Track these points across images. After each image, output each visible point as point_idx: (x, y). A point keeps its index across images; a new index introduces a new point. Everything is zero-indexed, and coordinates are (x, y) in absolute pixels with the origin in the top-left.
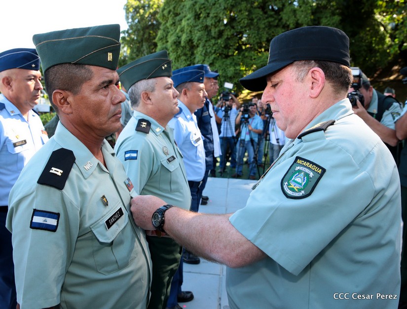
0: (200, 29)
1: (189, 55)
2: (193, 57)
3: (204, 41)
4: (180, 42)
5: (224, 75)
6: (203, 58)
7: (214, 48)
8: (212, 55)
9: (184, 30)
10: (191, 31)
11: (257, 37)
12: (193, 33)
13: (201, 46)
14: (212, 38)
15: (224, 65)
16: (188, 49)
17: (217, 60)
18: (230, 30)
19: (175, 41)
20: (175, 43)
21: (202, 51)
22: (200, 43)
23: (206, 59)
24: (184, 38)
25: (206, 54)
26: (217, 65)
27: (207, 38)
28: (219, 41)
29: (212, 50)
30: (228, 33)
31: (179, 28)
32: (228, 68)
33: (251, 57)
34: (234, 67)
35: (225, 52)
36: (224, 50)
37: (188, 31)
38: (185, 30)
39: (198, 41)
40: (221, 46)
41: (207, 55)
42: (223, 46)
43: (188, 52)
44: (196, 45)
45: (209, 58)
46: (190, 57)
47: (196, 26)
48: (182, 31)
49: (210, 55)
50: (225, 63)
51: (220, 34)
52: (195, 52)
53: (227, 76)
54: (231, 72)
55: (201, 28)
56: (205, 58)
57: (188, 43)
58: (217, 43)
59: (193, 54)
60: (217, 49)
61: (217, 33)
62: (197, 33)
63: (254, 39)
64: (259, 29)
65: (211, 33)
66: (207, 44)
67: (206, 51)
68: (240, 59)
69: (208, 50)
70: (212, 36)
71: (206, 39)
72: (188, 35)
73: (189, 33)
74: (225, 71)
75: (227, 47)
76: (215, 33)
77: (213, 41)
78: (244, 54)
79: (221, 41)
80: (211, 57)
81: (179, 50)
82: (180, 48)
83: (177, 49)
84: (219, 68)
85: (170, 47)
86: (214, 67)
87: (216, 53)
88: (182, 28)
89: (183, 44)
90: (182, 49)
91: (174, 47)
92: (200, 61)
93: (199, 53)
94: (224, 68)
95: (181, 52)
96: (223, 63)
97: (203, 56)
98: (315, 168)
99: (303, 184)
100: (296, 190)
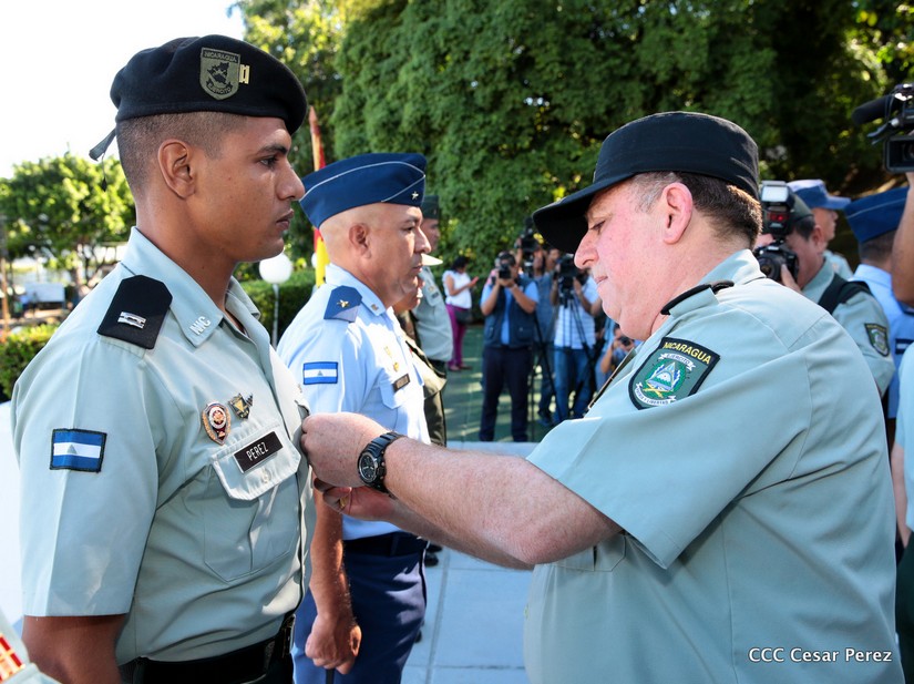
0: (448, 91)
3: (458, 117)
4: (397, 124)
5: (508, 197)
6: (457, 159)
7: (483, 135)
8: (478, 150)
9: (405, 95)
10: (423, 97)
11: (584, 105)
12: (430, 102)
13: (451, 130)
14: (476, 112)
15: (507, 175)
17: (491, 162)
18: (520, 92)
19: (385, 120)
20: (384, 125)
21: (454, 145)
22: (447, 124)
23: (466, 161)
24: (408, 112)
25: (463, 151)
26: (490, 176)
27: (466, 110)
28: (494, 117)
29: (479, 139)
31: (393, 90)
32: (516, 181)
33: (569, 153)
34: (531, 178)
37: (418, 96)
38: (410, 95)
39: (443, 118)
40: (499, 129)
41: (465, 153)
42: (503, 128)
44: (439, 129)
45: (471, 158)
47: (436, 84)
48: (399, 98)
49: (474, 150)
50: (509, 169)
51: (497, 100)
52: (436, 146)
53: (516, 200)
54: (525, 190)
55: (450, 87)
56: (461, 159)
57: (419, 124)
58: (490, 123)
59: (428, 150)
60: (491, 136)
61: (489, 100)
62: (440, 100)
63: (578, 110)
64: (586, 84)
65: (474, 99)
66: (466, 126)
67: (464, 144)
68: (542, 158)
69: (470, 141)
70: (476, 105)
71: (463, 114)
72: (418, 106)
73: (420, 100)
74: (510, 187)
76: (484, 97)
77: (480, 118)
78: (551, 148)
79: (499, 118)
80: (475, 156)
81: (396, 143)
82: (398, 136)
83: (391, 140)
84: (496, 182)
85: (372, 136)
86: (484, 179)
87: (487, 147)
88: (401, 89)
89: (405, 126)
90: (402, 139)
91: (382, 135)
92: (450, 166)
93: (446, 148)
94: (509, 182)
95: (399, 147)
96: (504, 170)
97: (457, 155)
98: (698, 354)
99: (674, 383)
100: (660, 395)
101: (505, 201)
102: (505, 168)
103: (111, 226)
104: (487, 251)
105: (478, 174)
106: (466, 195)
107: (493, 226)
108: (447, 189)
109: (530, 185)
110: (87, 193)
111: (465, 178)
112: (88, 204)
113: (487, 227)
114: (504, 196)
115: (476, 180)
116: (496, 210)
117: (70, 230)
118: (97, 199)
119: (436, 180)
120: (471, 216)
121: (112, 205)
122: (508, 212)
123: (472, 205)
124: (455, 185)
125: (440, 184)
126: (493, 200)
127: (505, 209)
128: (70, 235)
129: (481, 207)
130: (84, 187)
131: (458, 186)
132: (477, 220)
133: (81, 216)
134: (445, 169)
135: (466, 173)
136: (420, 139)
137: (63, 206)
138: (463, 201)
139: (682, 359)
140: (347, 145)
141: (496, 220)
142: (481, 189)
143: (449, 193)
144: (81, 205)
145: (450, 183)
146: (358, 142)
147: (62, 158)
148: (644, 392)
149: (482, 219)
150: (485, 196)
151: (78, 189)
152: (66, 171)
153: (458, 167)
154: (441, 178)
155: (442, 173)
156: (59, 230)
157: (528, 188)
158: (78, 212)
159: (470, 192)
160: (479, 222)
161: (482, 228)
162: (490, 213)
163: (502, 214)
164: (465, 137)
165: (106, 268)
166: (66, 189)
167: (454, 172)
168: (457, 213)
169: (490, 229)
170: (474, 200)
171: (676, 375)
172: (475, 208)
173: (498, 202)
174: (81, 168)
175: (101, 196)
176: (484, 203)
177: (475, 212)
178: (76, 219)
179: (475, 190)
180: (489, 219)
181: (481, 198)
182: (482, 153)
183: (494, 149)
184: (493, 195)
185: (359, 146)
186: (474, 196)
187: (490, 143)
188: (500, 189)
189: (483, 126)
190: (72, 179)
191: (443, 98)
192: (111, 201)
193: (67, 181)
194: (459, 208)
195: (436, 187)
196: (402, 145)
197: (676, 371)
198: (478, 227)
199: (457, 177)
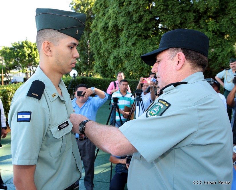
0: (124, 15)
1: (115, 38)
2: (118, 39)
3: (127, 24)
4: (108, 27)
6: (127, 39)
7: (136, 31)
8: (134, 36)
9: (110, 17)
10: (116, 18)
12: (118, 19)
13: (124, 29)
14: (133, 22)
15: (144, 45)
17: (138, 40)
18: (149, 15)
19: (104, 26)
20: (103, 28)
21: (126, 34)
22: (124, 27)
24: (111, 23)
25: (129, 36)
26: (138, 45)
27: (130, 22)
28: (140, 24)
29: (134, 32)
30: (147, 18)
31: (106, 16)
34: (153, 46)
35: (145, 33)
36: (144, 32)
37: (114, 17)
38: (112, 18)
39: (122, 25)
40: (141, 29)
41: (130, 37)
42: (143, 28)
43: (114, 35)
44: (121, 29)
45: (131, 39)
48: (109, 19)
49: (133, 36)
50: (145, 43)
51: (141, 19)
56: (128, 39)
57: (114, 27)
58: (138, 26)
59: (118, 37)
60: (138, 31)
65: (133, 18)
66: (130, 28)
67: (129, 34)
68: (157, 39)
69: (131, 33)
70: (133, 20)
71: (128, 23)
72: (114, 21)
73: (115, 19)
74: (145, 49)
75: (146, 29)
76: (136, 17)
77: (135, 25)
79: (142, 25)
80: (133, 38)
82: (108, 32)
83: (105, 33)
84: (140, 47)
86: (136, 46)
87: (137, 35)
88: (109, 16)
89: (110, 28)
91: (103, 31)
93: (123, 35)
94: (144, 47)
95: (108, 35)
96: (143, 43)
98: (165, 104)
99: (157, 112)
100: (153, 115)
103: (37, 61)
105: (134, 44)
106: (129, 52)
107: (138, 63)
108: (123, 50)
110: (30, 51)
111: (129, 46)
112: (31, 54)
113: (136, 63)
115: (133, 46)
117: (26, 62)
118: (33, 53)
119: (120, 46)
121: (37, 55)
123: (131, 55)
125: (121, 48)
129: (135, 56)
130: (30, 49)
131: (127, 49)
132: (133, 61)
134: (123, 43)
135: (130, 44)
136: (115, 33)
137: (24, 55)
138: (128, 54)
139: (161, 105)
141: (139, 61)
142: (135, 50)
144: (29, 55)
145: (124, 47)
148: (149, 114)
150: (136, 52)
151: (28, 50)
152: (25, 45)
153: (127, 42)
154: (122, 46)
155: (122, 44)
156: (23, 62)
158: (28, 57)
159: (131, 51)
160: (134, 61)
161: (135, 64)
164: (129, 31)
166: (24, 50)
168: (126, 58)
171: (158, 109)
172: (132, 56)
173: (140, 54)
174: (29, 44)
176: (135, 55)
177: (132, 58)
178: (27, 58)
179: (133, 50)
181: (134, 53)
182: (136, 37)
183: (139, 36)
184: (139, 52)
185: (96, 35)
186: (132, 52)
187: (138, 34)
188: (141, 50)
189: (135, 28)
190: (26, 47)
191: (122, 18)
192: (37, 54)
194: (127, 56)
196: (109, 35)
198: (133, 63)
199: (127, 45)
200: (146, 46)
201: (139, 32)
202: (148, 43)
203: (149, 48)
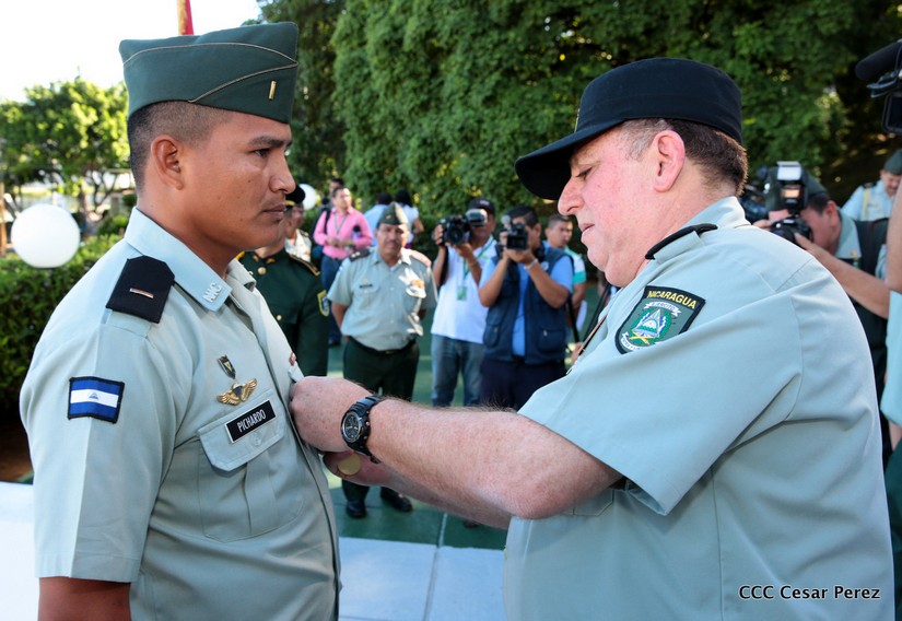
1: (424, 77)
2: (435, 82)
3: (469, 35)
4: (400, 42)
5: (525, 129)
6: (466, 83)
7: (497, 56)
8: (491, 73)
12: (437, 15)
14: (490, 28)
15: (525, 103)
16: (422, 59)
17: (506, 87)
19: (387, 38)
20: (386, 43)
21: (463, 64)
22: (456, 41)
23: (475, 86)
24: (412, 28)
25: (473, 74)
26: (505, 103)
27: (478, 25)
28: (511, 35)
29: (492, 59)
31: (396, 4)
32: (535, 110)
34: (554, 108)
37: (424, 8)
39: (452, 34)
40: (517, 49)
41: (476, 76)
42: (521, 48)
43: (421, 69)
44: (445, 48)
45: (482, 82)
46: (429, 81)
48: (405, 12)
49: (486, 73)
50: (529, 96)
51: (515, 15)
52: (443, 66)
53: (535, 132)
54: (546, 121)
56: (471, 83)
57: (423, 41)
58: (506, 41)
59: (435, 73)
60: (506, 56)
61: (505, 13)
62: (448, 14)
65: (488, 12)
66: (477, 45)
67: (474, 64)
68: (567, 84)
69: (481, 62)
70: (490, 20)
71: (473, 31)
72: (423, 20)
73: (426, 13)
74: (528, 117)
76: (500, 11)
77: (494, 35)
79: (517, 36)
80: (487, 81)
81: (399, 64)
82: (402, 56)
83: (393, 60)
84: (513, 109)
85: (372, 56)
86: (498, 107)
87: (501, 70)
89: (408, 44)
90: (405, 59)
91: (384, 55)
92: (458, 91)
93: (454, 69)
94: (527, 111)
95: (402, 68)
96: (522, 97)
97: (466, 77)
98: (683, 300)
99: (660, 329)
100: (647, 342)
101: (521, 133)
102: (524, 94)
103: (119, 152)
104: (497, 191)
105: (490, 101)
106: (475, 125)
107: (506, 162)
108: (454, 117)
109: (552, 116)
110: (96, 119)
111: (475, 105)
112: (96, 130)
113: (499, 163)
114: (521, 127)
115: (488, 107)
116: (509, 143)
117: (78, 156)
118: (105, 125)
119: (442, 106)
120: (480, 149)
121: (120, 132)
122: (524, 147)
123: (482, 136)
124: (464, 112)
125: (447, 111)
126: (507, 132)
127: (520, 143)
128: (79, 161)
129: (493, 140)
130: (93, 112)
131: (467, 114)
132: (486, 155)
133: (89, 141)
134: (452, 94)
135: (476, 99)
136: (425, 61)
137: (71, 132)
138: (472, 131)
139: (667, 306)
140: (345, 66)
141: (509, 157)
143: (456, 121)
144: (90, 130)
145: (459, 111)
146: (357, 63)
147: (72, 83)
148: (630, 341)
149: (493, 153)
150: (497, 127)
151: (87, 114)
152: (75, 95)
154: (448, 105)
155: (448, 99)
156: (68, 155)
157: (549, 118)
158: (86, 137)
159: (480, 122)
160: (490, 157)
161: (492, 164)
162: (502, 147)
163: (517, 148)
164: (475, 58)
165: (115, 195)
166: (74, 114)
167: (461, 98)
168: (464, 145)
169: (503, 165)
170: (485, 131)
171: (661, 321)
172: (485, 141)
173: (512, 134)
174: (90, 92)
175: (109, 122)
176: (496, 136)
177: (485, 145)
178: (84, 144)
179: (487, 119)
180: (502, 154)
181: (493, 130)
182: (496, 76)
183: (509, 73)
184: (507, 126)
185: (358, 67)
186: (485, 126)
187: (505, 65)
188: (516, 119)
189: (497, 46)
190: (81, 104)
191: (452, 12)
192: (119, 128)
193: (76, 106)
194: (467, 140)
195: (442, 114)
196: (406, 66)
197: (662, 318)
198: (487, 163)
199: (465, 103)
200: (531, 106)
201: (507, 61)
202: (540, 98)
203: (540, 114)
